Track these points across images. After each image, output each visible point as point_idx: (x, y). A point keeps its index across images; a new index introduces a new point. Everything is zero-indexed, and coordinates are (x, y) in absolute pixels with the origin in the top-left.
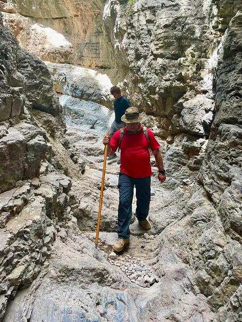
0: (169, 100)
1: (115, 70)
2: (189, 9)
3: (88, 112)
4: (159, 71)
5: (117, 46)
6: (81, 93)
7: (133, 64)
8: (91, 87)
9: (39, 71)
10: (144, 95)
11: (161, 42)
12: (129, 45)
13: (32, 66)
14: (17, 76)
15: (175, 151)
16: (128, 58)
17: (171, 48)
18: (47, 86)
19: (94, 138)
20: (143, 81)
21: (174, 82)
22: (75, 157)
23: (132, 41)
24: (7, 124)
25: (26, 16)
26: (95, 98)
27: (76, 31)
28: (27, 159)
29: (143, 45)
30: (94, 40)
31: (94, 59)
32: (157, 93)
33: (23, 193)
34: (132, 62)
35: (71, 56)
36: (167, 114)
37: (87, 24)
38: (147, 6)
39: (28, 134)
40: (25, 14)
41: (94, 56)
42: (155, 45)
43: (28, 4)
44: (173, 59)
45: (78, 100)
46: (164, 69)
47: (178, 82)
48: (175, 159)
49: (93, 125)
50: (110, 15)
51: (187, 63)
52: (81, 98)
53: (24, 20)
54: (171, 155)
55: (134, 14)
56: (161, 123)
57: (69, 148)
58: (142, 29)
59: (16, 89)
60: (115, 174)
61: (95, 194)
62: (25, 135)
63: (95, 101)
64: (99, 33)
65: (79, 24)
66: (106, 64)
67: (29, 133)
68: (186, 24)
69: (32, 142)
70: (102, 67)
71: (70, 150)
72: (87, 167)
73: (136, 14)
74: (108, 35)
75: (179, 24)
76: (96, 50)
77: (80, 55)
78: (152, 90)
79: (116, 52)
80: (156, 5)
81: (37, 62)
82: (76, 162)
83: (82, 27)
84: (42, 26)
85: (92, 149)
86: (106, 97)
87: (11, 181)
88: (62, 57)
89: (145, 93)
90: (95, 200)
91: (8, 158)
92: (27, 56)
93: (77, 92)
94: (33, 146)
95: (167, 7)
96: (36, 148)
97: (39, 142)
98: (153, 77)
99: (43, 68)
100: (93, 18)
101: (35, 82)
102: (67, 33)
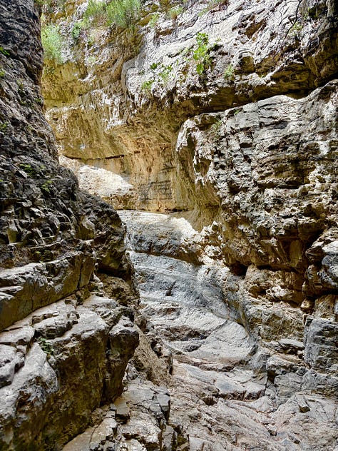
0: (295, 245)
1: (196, 211)
2: (300, 125)
3: (161, 271)
4: (272, 206)
5: (200, 182)
6: (148, 245)
7: (227, 201)
8: (162, 237)
9: (105, 218)
10: (251, 241)
11: (267, 168)
12: (218, 177)
13: (96, 211)
14: (87, 224)
15: (324, 325)
16: (218, 193)
17: (284, 174)
18: (117, 238)
19: (174, 310)
20: (246, 221)
21: (301, 218)
22: (158, 346)
23: (221, 171)
24: (75, 302)
25: (72, 158)
26: (169, 251)
27: (137, 169)
28: (109, 364)
29: (240, 175)
30: (162, 178)
31: (164, 201)
32: (272, 236)
33: (108, 438)
34: (225, 197)
35: (132, 200)
36: (295, 265)
37: (152, 160)
38: (239, 128)
39: (110, 317)
40: (71, 156)
41: (164, 196)
42: (259, 173)
43: (75, 144)
44: (289, 188)
45: (144, 255)
46: (279, 202)
47: (307, 218)
48: (328, 339)
49: (170, 289)
50: (186, 145)
51: (315, 191)
52: (149, 252)
53: (71, 163)
54: (320, 333)
55: (221, 139)
56: (287, 280)
57: (148, 331)
58: (235, 156)
59: (88, 242)
60: (220, 370)
61: (208, 418)
62: (105, 317)
63: (169, 255)
64: (168, 169)
65: (141, 161)
66: (181, 205)
67: (110, 314)
68: (302, 142)
69: (117, 330)
70: (175, 210)
71: (149, 333)
72: (175, 362)
73: (224, 139)
74: (184, 169)
75: (291, 144)
76: (166, 189)
77: (143, 197)
78: (264, 233)
79: (198, 188)
80: (251, 125)
81: (103, 206)
82: (159, 354)
83: (145, 165)
84: (93, 167)
85: (176, 330)
86: (186, 248)
87: (85, 413)
88: (121, 202)
89: (252, 237)
90: (210, 429)
91: (82, 365)
92: (90, 199)
93: (143, 245)
94: (118, 337)
95: (267, 126)
96: (122, 340)
97: (127, 328)
98: (263, 215)
99: (112, 213)
100: (159, 153)
101: (100, 233)
102: (125, 173)
